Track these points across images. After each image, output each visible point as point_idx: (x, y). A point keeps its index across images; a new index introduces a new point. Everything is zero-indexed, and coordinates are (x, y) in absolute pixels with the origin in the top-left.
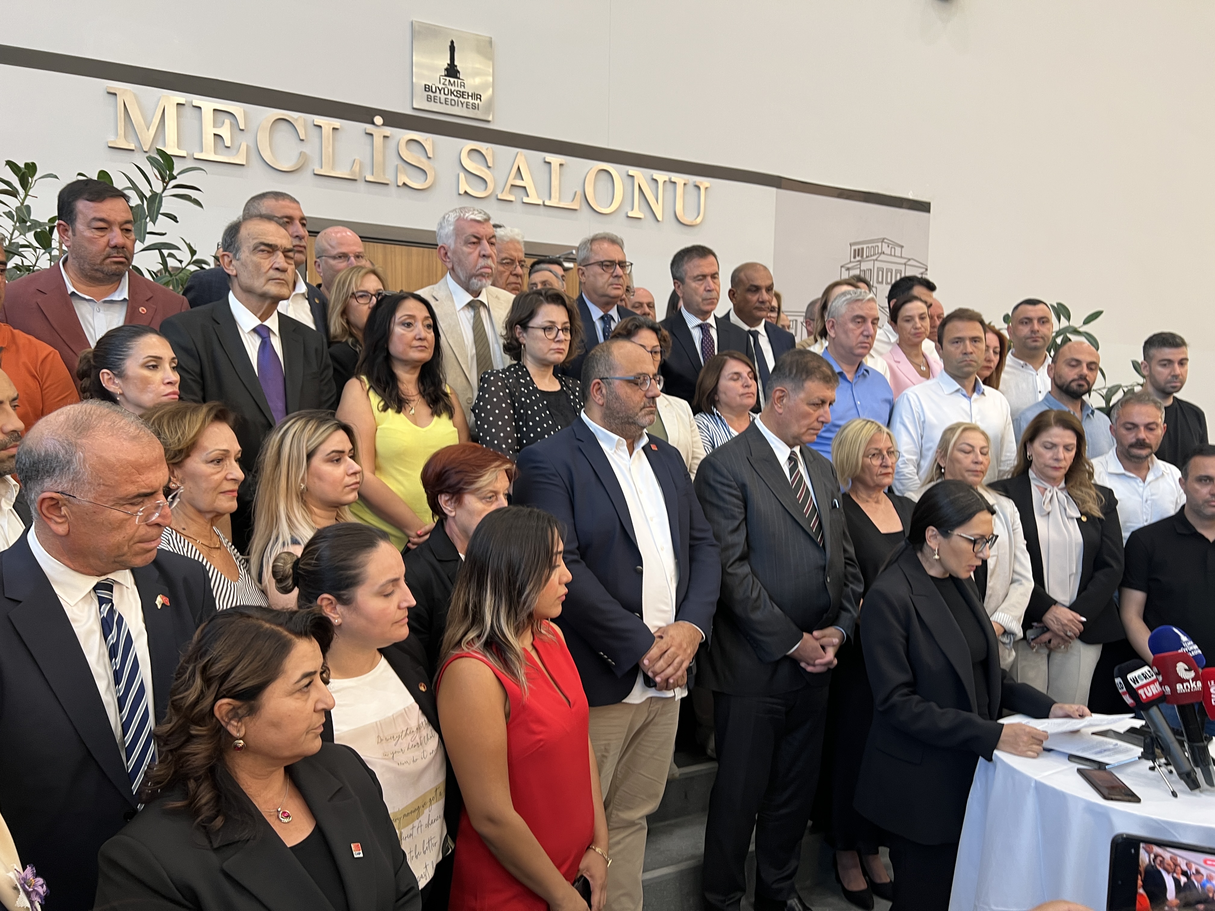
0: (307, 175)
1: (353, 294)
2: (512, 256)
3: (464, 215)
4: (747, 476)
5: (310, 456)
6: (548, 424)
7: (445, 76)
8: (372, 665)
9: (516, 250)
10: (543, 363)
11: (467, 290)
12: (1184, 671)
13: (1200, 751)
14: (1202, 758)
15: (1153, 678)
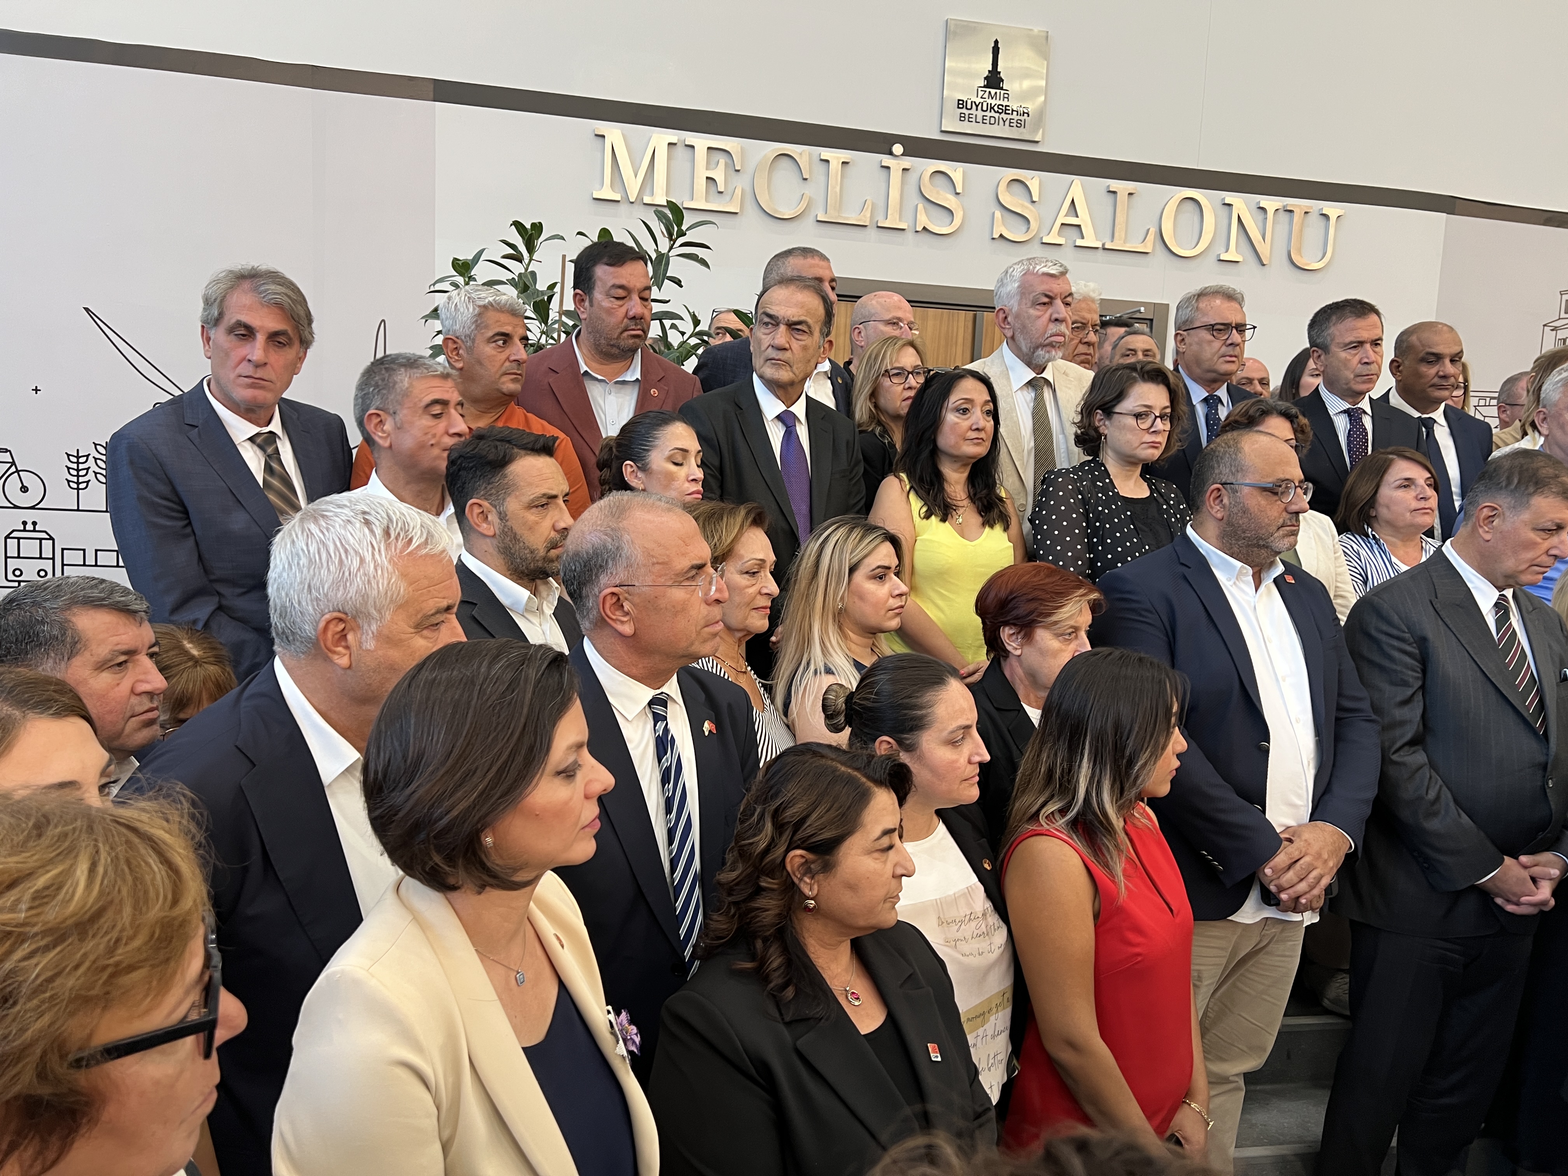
0: (810, 221)
1: (886, 371)
2: (1084, 318)
3: (1034, 268)
4: (1430, 628)
5: (852, 570)
6: (1131, 542)
7: (985, 87)
8: (929, 831)
9: (1090, 311)
10: (1129, 460)
11: (1029, 364)
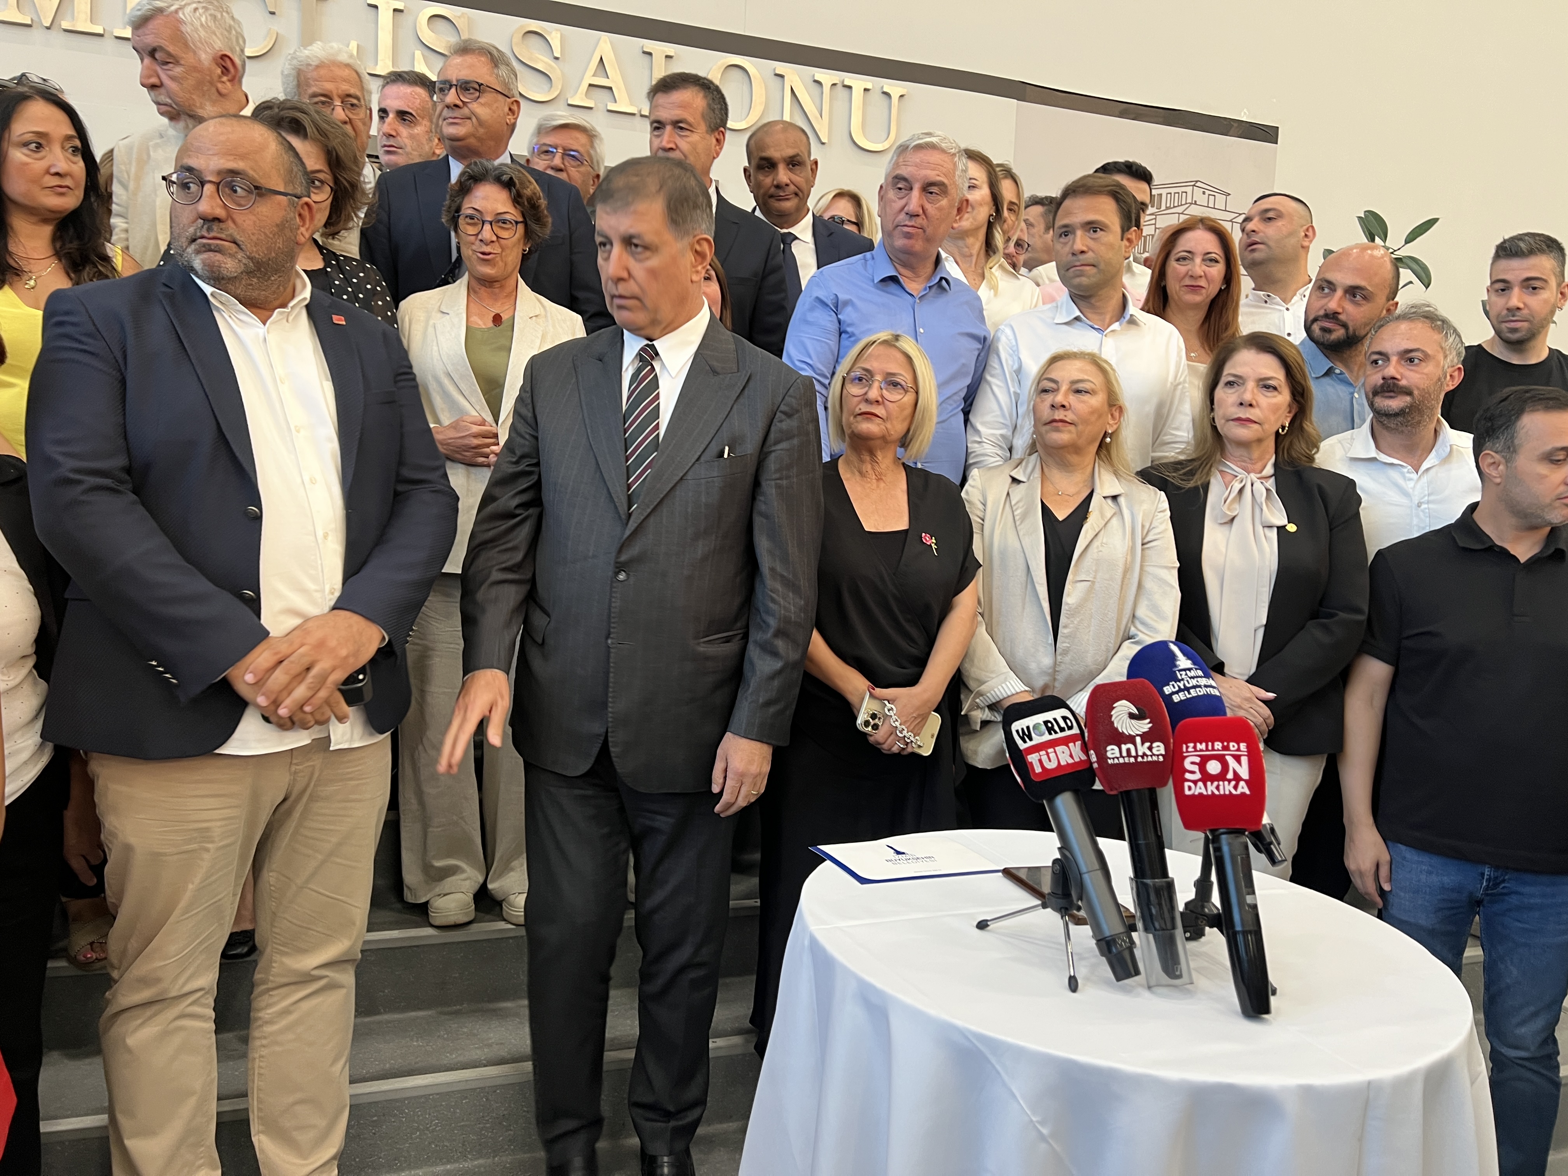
12: (1126, 717)
13: (1153, 897)
14: (1154, 911)
15: (1068, 733)
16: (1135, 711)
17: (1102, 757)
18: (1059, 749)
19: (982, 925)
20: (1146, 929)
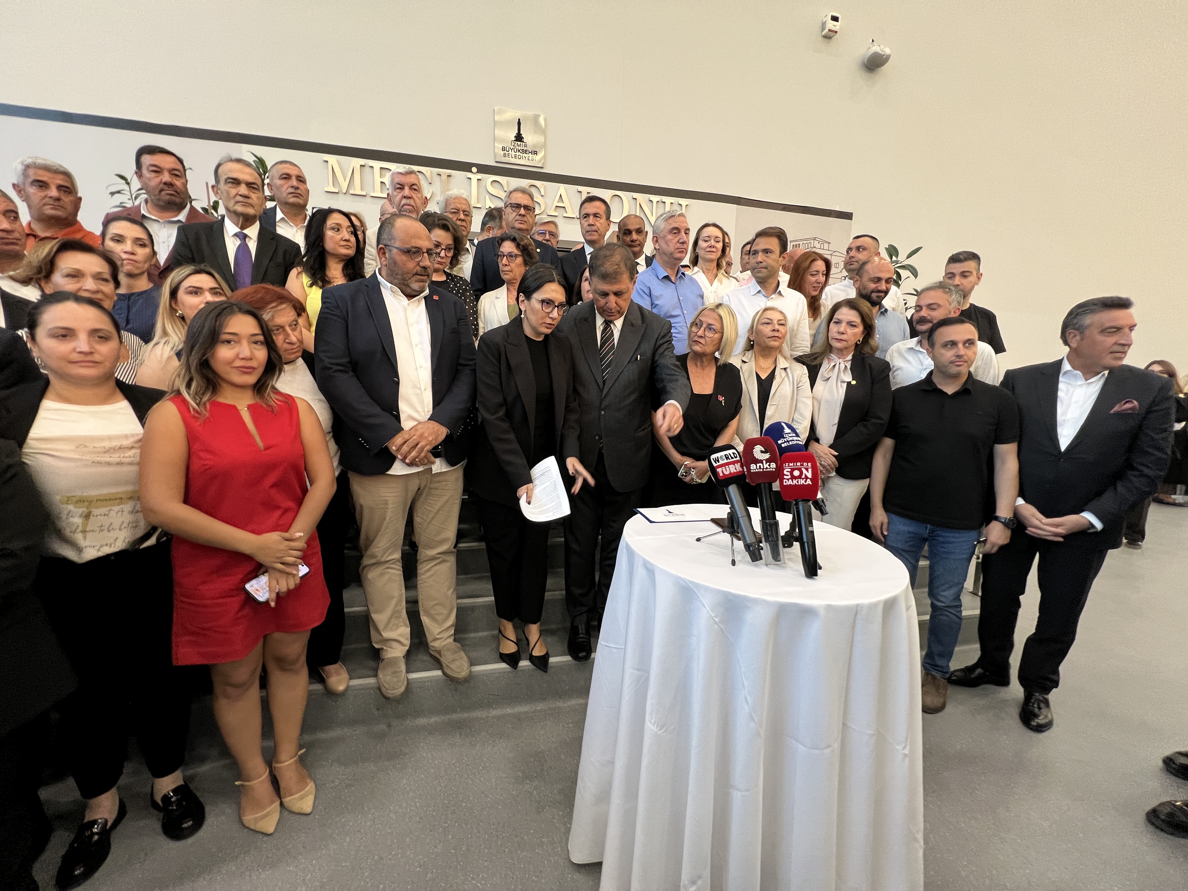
7: (515, 141)
12: (759, 452)
13: (769, 528)
14: (769, 533)
15: (735, 459)
16: (763, 449)
17: (749, 469)
18: (731, 466)
19: (698, 540)
20: (766, 541)
